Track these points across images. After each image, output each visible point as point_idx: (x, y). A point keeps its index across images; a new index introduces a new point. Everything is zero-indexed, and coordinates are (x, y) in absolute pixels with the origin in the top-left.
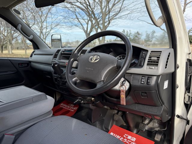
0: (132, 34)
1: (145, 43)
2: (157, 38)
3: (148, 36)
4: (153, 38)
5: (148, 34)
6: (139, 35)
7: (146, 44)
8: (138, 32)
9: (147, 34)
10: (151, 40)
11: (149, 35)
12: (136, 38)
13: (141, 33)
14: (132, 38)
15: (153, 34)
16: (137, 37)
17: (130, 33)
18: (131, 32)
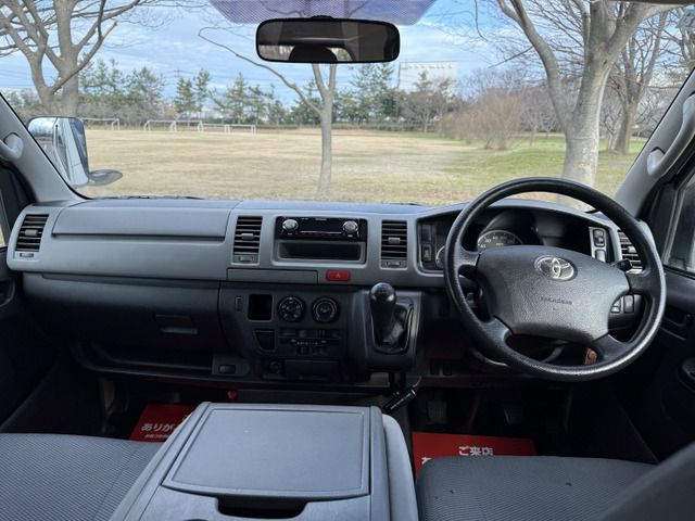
0: (124, 77)
1: (179, 116)
2: (219, 98)
3: (185, 88)
4: (204, 96)
5: (186, 80)
6: (153, 84)
7: (181, 118)
8: (145, 70)
9: (182, 81)
10: (197, 105)
11: (189, 84)
12: (141, 92)
13: (157, 76)
14: (127, 93)
15: (204, 84)
16: (143, 88)
17: (116, 72)
18: (117, 67)
